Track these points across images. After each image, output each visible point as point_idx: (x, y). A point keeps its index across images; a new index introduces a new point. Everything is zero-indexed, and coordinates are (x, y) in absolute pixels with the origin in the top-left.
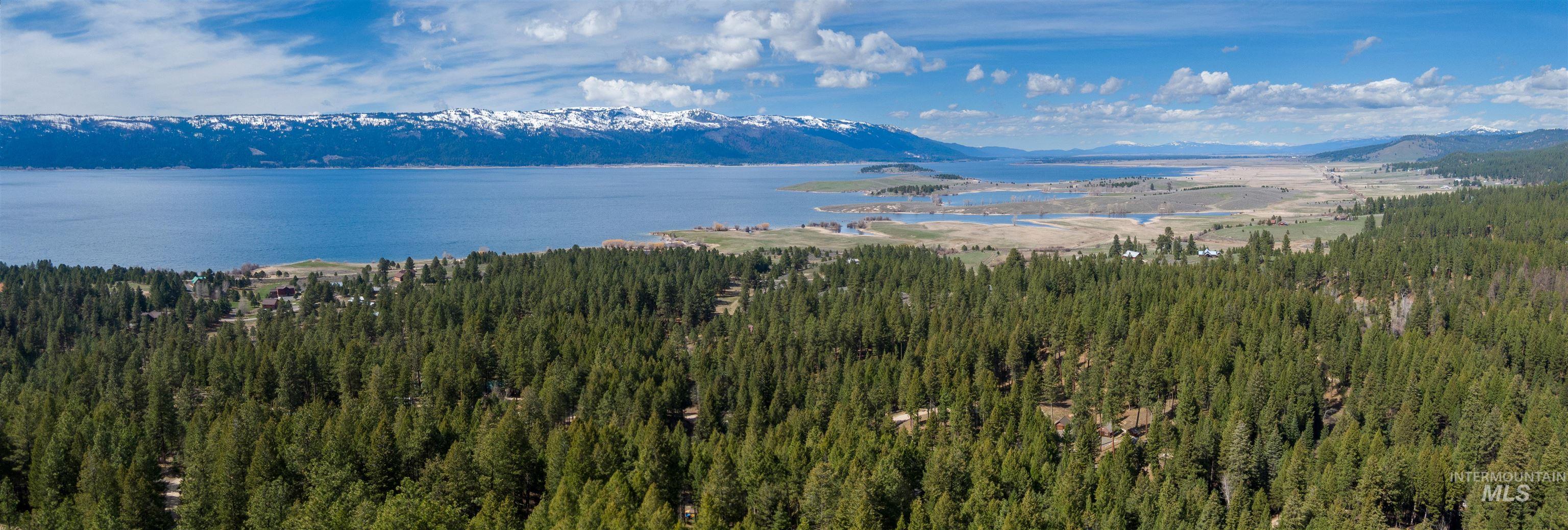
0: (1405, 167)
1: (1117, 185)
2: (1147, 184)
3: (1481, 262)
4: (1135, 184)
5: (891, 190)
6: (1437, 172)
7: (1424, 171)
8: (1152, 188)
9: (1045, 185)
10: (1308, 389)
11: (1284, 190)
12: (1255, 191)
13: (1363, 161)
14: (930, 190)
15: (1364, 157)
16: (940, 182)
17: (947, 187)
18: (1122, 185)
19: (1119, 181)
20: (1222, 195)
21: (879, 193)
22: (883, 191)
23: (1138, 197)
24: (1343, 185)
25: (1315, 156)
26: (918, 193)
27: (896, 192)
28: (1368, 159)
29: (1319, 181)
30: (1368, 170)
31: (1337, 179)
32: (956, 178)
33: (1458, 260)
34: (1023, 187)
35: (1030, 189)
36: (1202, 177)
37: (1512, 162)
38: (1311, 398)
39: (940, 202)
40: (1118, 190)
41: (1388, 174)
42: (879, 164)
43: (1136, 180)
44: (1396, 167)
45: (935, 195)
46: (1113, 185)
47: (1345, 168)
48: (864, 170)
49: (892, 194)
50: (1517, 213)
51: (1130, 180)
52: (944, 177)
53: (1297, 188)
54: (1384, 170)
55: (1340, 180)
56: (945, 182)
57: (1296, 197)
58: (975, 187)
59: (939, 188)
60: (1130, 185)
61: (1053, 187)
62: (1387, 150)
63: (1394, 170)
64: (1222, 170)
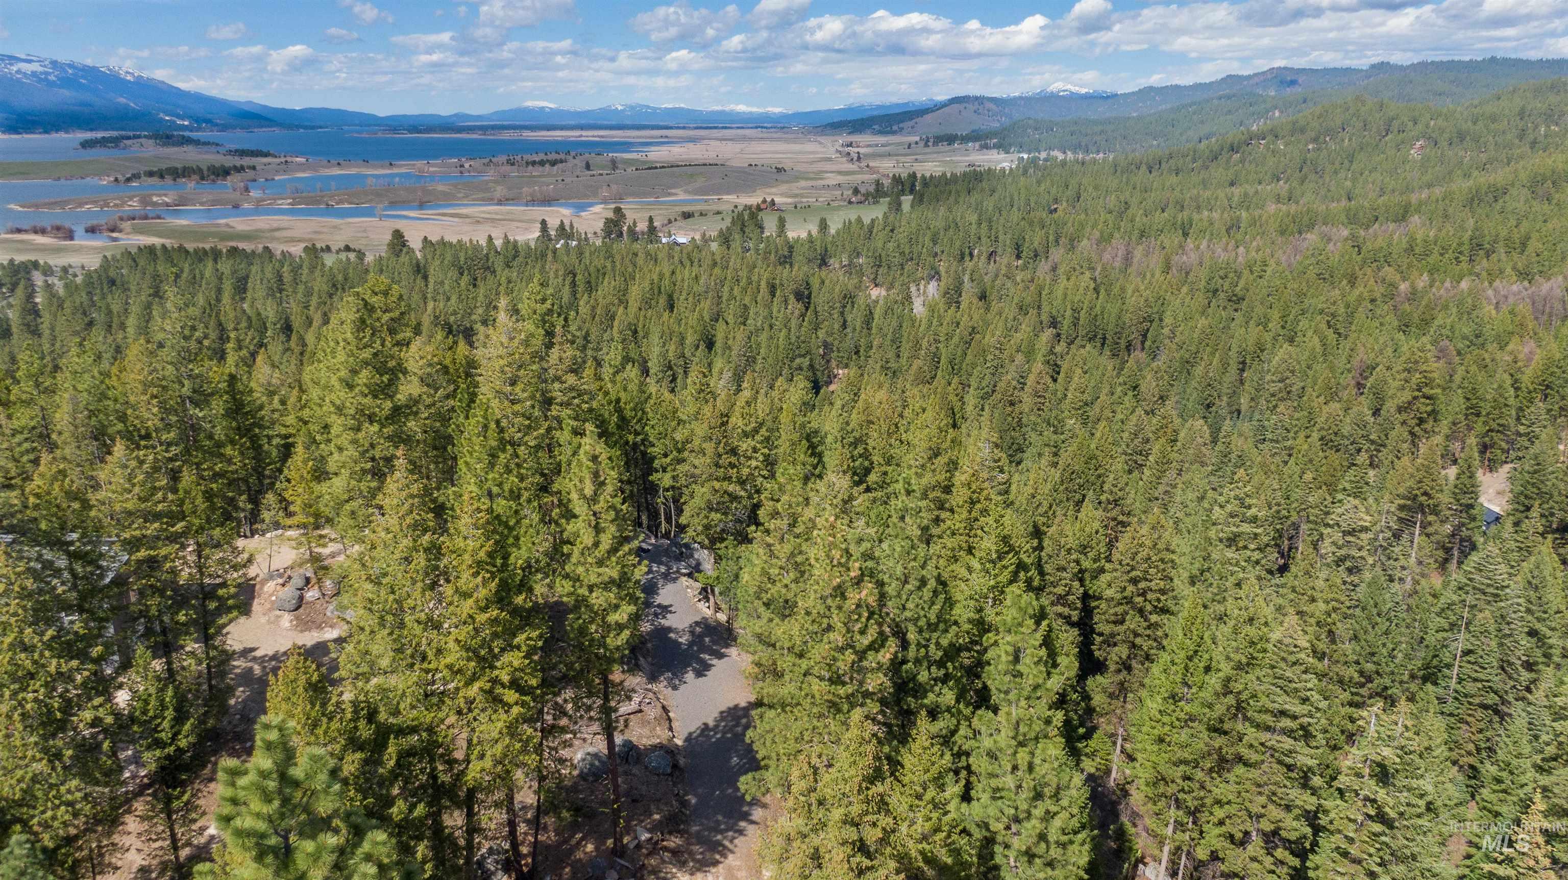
0: (951, 139)
1: (534, 163)
2: (579, 162)
3: (1036, 238)
4: (561, 161)
5: (151, 174)
6: (996, 146)
7: (977, 145)
8: (588, 167)
9: (420, 163)
10: (806, 362)
11: (779, 170)
12: (740, 171)
13: (894, 133)
14: (225, 172)
15: (895, 128)
16: (238, 161)
17: (254, 168)
18: (542, 163)
19: (537, 158)
20: (692, 175)
21: (128, 180)
22: (136, 176)
23: (568, 180)
24: (863, 164)
25: (826, 126)
26: (202, 178)
27: (162, 177)
28: (902, 129)
29: (829, 160)
30: (899, 144)
31: (855, 157)
32: (266, 155)
33: (1006, 239)
34: (382, 167)
35: (395, 171)
36: (658, 154)
37: (1102, 132)
38: (810, 374)
39: (247, 190)
40: (536, 171)
41: (927, 150)
42: (115, 134)
43: (562, 156)
44: (938, 140)
45: (234, 180)
46: (527, 163)
47: (865, 141)
48: (86, 144)
49: (154, 180)
50: (1096, 188)
51: (553, 156)
52: (242, 153)
53: (798, 168)
54: (922, 144)
55: (859, 158)
56: (247, 161)
57: (797, 178)
58: (301, 167)
59: (240, 169)
60: (553, 163)
61: (434, 167)
62: (928, 118)
63: (935, 144)
64: (691, 145)
